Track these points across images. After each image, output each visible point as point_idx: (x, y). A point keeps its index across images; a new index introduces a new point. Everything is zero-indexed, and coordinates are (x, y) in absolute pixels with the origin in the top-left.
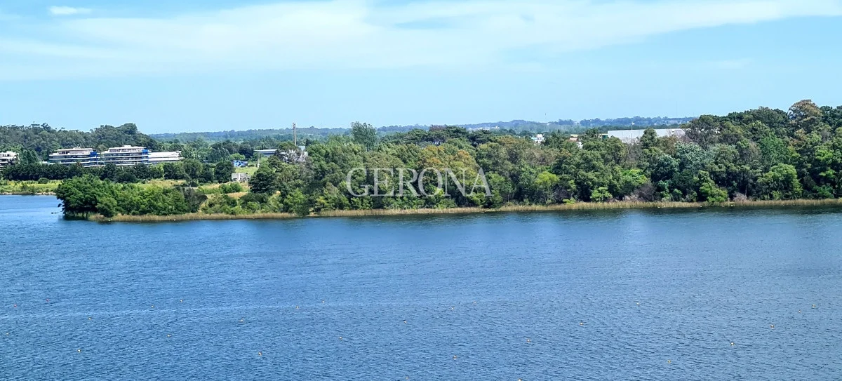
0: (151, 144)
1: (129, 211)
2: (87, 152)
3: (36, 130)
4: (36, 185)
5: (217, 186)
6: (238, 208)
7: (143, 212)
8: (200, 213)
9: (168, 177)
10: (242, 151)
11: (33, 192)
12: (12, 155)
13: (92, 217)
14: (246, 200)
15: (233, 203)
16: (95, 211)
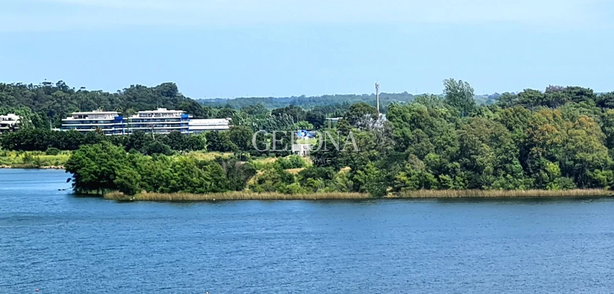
0: (195, 109)
1: (155, 188)
2: (111, 116)
3: (48, 89)
4: (42, 156)
5: (273, 160)
6: (296, 185)
7: (174, 190)
8: (247, 193)
9: (211, 148)
10: (311, 119)
11: (38, 165)
12: (14, 119)
13: (110, 194)
14: (306, 175)
15: (290, 179)
16: (113, 187)
